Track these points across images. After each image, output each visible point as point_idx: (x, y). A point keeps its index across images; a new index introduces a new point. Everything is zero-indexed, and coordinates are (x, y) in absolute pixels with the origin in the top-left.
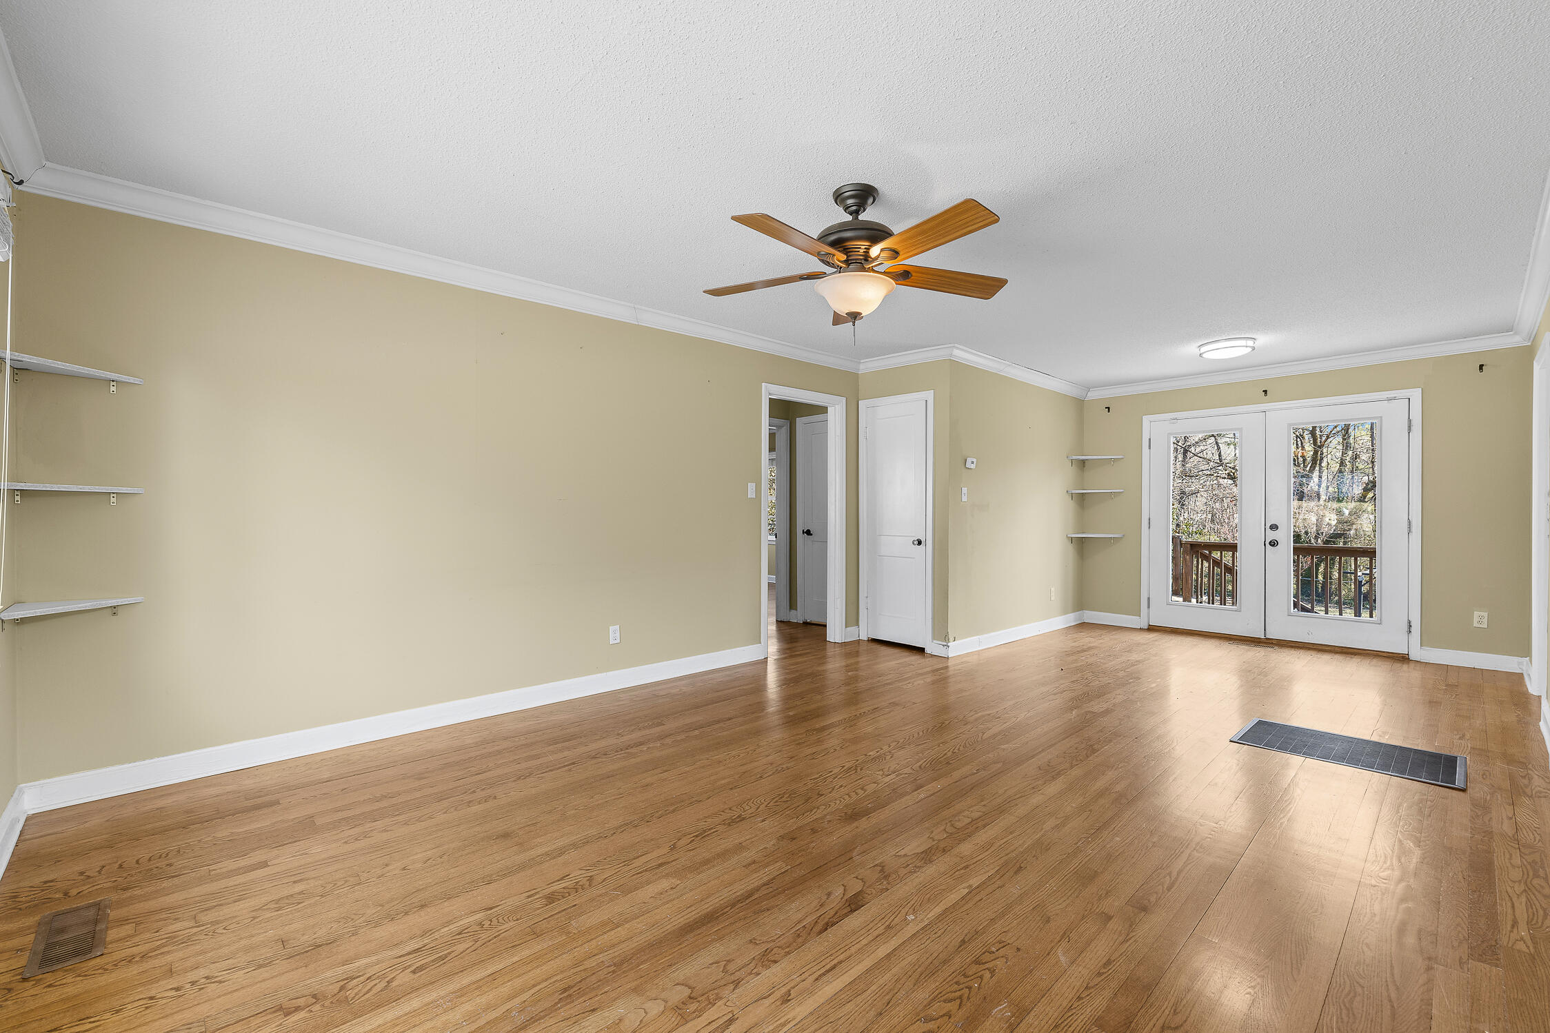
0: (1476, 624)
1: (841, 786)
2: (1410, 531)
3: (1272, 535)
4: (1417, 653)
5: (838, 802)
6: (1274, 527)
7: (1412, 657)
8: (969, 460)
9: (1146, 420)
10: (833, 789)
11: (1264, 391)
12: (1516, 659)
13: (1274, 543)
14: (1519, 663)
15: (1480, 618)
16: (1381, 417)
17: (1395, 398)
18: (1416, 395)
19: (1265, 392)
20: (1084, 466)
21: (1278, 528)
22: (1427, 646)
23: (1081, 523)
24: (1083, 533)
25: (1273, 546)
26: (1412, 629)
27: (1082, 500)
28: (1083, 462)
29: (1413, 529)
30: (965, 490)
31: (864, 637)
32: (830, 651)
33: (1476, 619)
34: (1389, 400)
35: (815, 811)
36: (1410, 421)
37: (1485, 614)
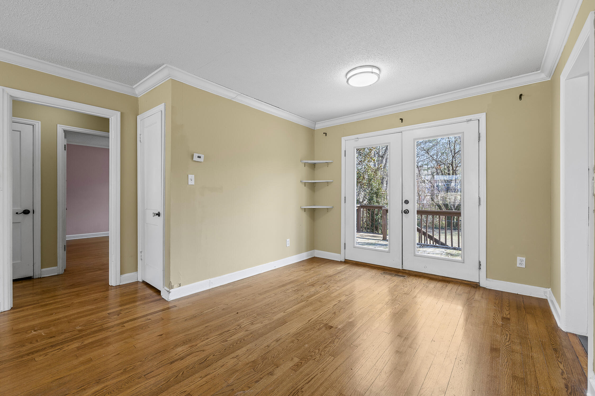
0: (518, 265)
2: (480, 204)
3: (406, 207)
4: (484, 283)
6: (407, 202)
7: (482, 285)
8: (196, 155)
9: (343, 139)
11: (400, 119)
12: (543, 289)
13: (406, 212)
14: (545, 292)
15: (521, 262)
16: (463, 132)
17: (471, 120)
18: (482, 117)
19: (402, 119)
20: (315, 167)
21: (408, 202)
22: (490, 278)
23: (312, 200)
24: (314, 205)
25: (405, 213)
26: (481, 267)
27: (313, 187)
28: (314, 165)
29: (482, 203)
30: (191, 177)
31: (140, 280)
32: (112, 293)
33: (518, 262)
34: (468, 121)
36: (479, 134)
37: (524, 259)
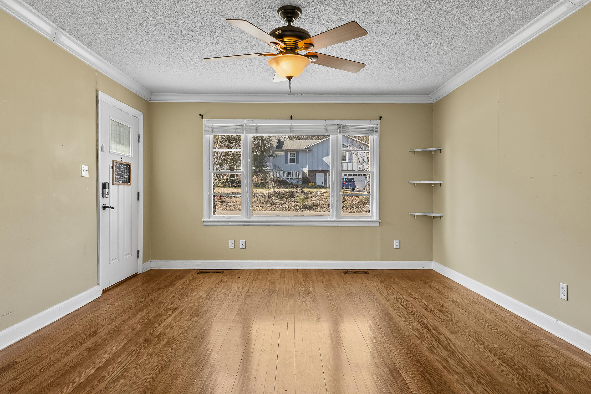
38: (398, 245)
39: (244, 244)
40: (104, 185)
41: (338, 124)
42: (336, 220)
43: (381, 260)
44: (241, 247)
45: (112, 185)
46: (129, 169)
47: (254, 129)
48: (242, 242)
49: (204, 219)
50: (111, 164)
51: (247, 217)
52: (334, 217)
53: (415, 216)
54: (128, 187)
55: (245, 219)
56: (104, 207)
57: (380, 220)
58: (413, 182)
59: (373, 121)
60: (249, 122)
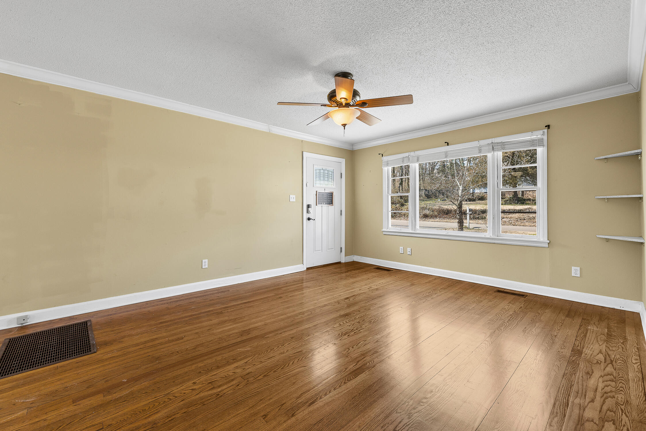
1: (350, 326)
5: (351, 320)
10: (353, 325)
35: (360, 317)
38: (579, 272)
39: (410, 251)
40: (308, 206)
41: (492, 143)
42: (492, 237)
43: (550, 287)
44: (408, 253)
45: (316, 206)
46: (332, 195)
47: (416, 158)
48: (409, 249)
49: (383, 230)
50: (315, 193)
51: (412, 230)
52: (491, 235)
53: (607, 240)
54: (330, 207)
55: (411, 231)
56: (309, 219)
57: (548, 241)
58: (601, 197)
59: (535, 133)
60: (412, 154)
